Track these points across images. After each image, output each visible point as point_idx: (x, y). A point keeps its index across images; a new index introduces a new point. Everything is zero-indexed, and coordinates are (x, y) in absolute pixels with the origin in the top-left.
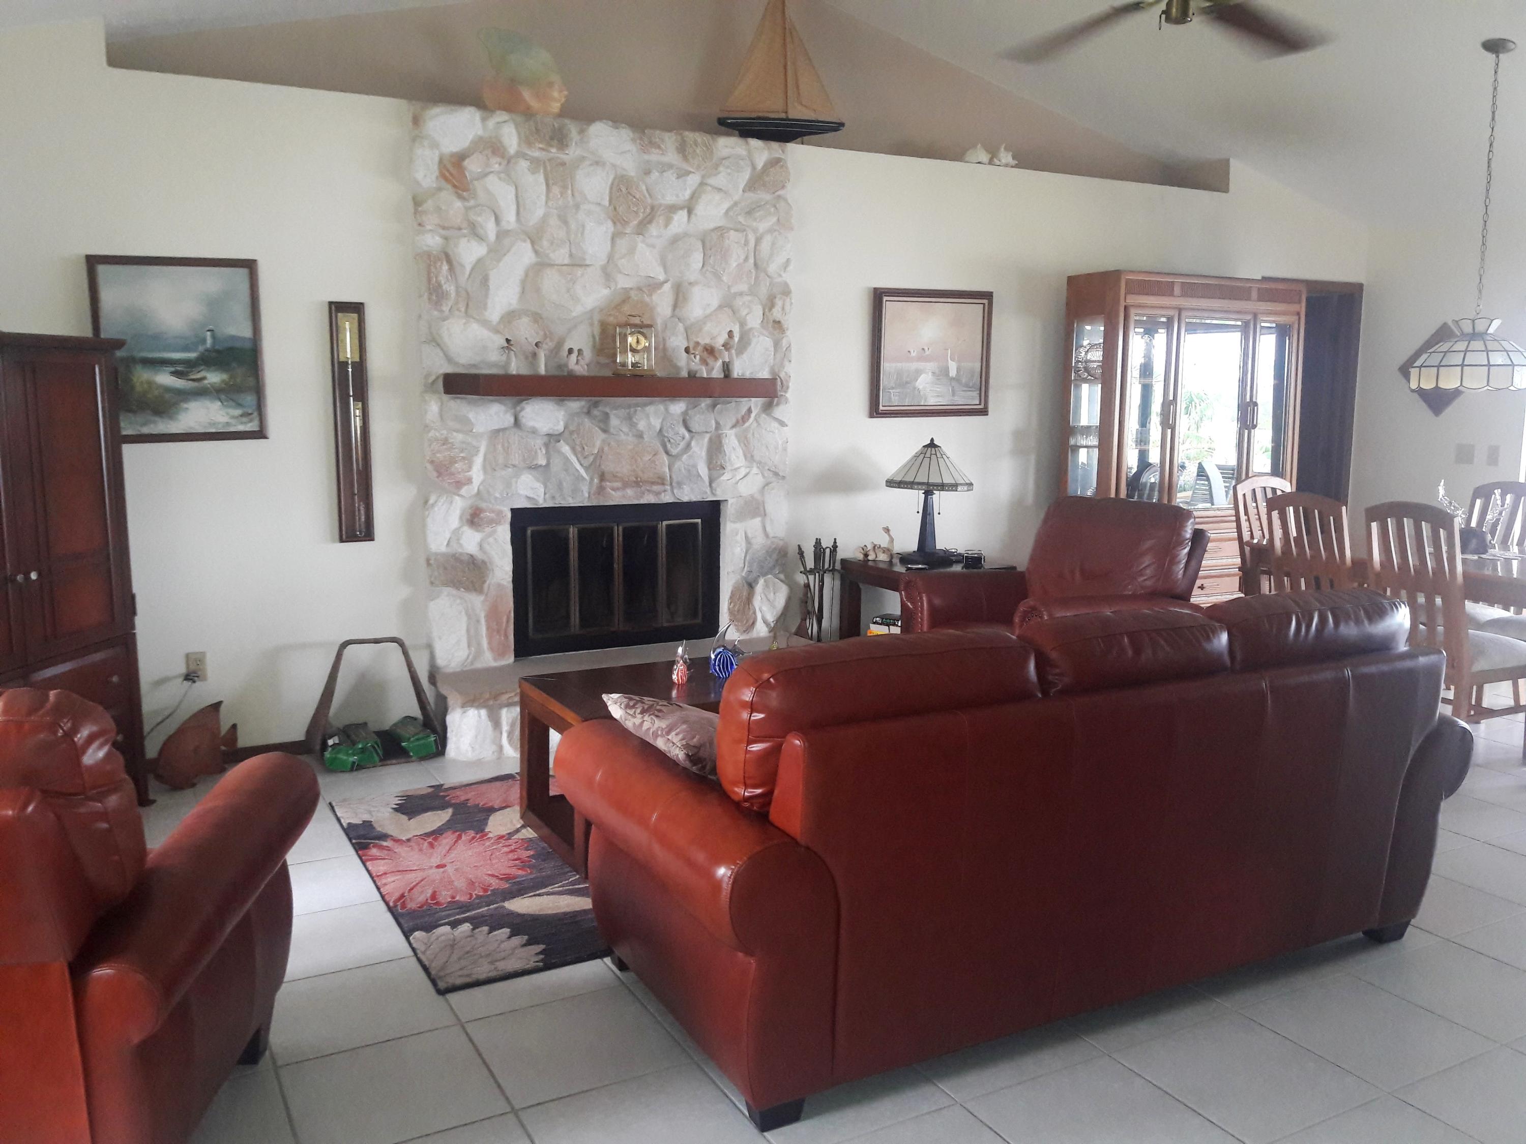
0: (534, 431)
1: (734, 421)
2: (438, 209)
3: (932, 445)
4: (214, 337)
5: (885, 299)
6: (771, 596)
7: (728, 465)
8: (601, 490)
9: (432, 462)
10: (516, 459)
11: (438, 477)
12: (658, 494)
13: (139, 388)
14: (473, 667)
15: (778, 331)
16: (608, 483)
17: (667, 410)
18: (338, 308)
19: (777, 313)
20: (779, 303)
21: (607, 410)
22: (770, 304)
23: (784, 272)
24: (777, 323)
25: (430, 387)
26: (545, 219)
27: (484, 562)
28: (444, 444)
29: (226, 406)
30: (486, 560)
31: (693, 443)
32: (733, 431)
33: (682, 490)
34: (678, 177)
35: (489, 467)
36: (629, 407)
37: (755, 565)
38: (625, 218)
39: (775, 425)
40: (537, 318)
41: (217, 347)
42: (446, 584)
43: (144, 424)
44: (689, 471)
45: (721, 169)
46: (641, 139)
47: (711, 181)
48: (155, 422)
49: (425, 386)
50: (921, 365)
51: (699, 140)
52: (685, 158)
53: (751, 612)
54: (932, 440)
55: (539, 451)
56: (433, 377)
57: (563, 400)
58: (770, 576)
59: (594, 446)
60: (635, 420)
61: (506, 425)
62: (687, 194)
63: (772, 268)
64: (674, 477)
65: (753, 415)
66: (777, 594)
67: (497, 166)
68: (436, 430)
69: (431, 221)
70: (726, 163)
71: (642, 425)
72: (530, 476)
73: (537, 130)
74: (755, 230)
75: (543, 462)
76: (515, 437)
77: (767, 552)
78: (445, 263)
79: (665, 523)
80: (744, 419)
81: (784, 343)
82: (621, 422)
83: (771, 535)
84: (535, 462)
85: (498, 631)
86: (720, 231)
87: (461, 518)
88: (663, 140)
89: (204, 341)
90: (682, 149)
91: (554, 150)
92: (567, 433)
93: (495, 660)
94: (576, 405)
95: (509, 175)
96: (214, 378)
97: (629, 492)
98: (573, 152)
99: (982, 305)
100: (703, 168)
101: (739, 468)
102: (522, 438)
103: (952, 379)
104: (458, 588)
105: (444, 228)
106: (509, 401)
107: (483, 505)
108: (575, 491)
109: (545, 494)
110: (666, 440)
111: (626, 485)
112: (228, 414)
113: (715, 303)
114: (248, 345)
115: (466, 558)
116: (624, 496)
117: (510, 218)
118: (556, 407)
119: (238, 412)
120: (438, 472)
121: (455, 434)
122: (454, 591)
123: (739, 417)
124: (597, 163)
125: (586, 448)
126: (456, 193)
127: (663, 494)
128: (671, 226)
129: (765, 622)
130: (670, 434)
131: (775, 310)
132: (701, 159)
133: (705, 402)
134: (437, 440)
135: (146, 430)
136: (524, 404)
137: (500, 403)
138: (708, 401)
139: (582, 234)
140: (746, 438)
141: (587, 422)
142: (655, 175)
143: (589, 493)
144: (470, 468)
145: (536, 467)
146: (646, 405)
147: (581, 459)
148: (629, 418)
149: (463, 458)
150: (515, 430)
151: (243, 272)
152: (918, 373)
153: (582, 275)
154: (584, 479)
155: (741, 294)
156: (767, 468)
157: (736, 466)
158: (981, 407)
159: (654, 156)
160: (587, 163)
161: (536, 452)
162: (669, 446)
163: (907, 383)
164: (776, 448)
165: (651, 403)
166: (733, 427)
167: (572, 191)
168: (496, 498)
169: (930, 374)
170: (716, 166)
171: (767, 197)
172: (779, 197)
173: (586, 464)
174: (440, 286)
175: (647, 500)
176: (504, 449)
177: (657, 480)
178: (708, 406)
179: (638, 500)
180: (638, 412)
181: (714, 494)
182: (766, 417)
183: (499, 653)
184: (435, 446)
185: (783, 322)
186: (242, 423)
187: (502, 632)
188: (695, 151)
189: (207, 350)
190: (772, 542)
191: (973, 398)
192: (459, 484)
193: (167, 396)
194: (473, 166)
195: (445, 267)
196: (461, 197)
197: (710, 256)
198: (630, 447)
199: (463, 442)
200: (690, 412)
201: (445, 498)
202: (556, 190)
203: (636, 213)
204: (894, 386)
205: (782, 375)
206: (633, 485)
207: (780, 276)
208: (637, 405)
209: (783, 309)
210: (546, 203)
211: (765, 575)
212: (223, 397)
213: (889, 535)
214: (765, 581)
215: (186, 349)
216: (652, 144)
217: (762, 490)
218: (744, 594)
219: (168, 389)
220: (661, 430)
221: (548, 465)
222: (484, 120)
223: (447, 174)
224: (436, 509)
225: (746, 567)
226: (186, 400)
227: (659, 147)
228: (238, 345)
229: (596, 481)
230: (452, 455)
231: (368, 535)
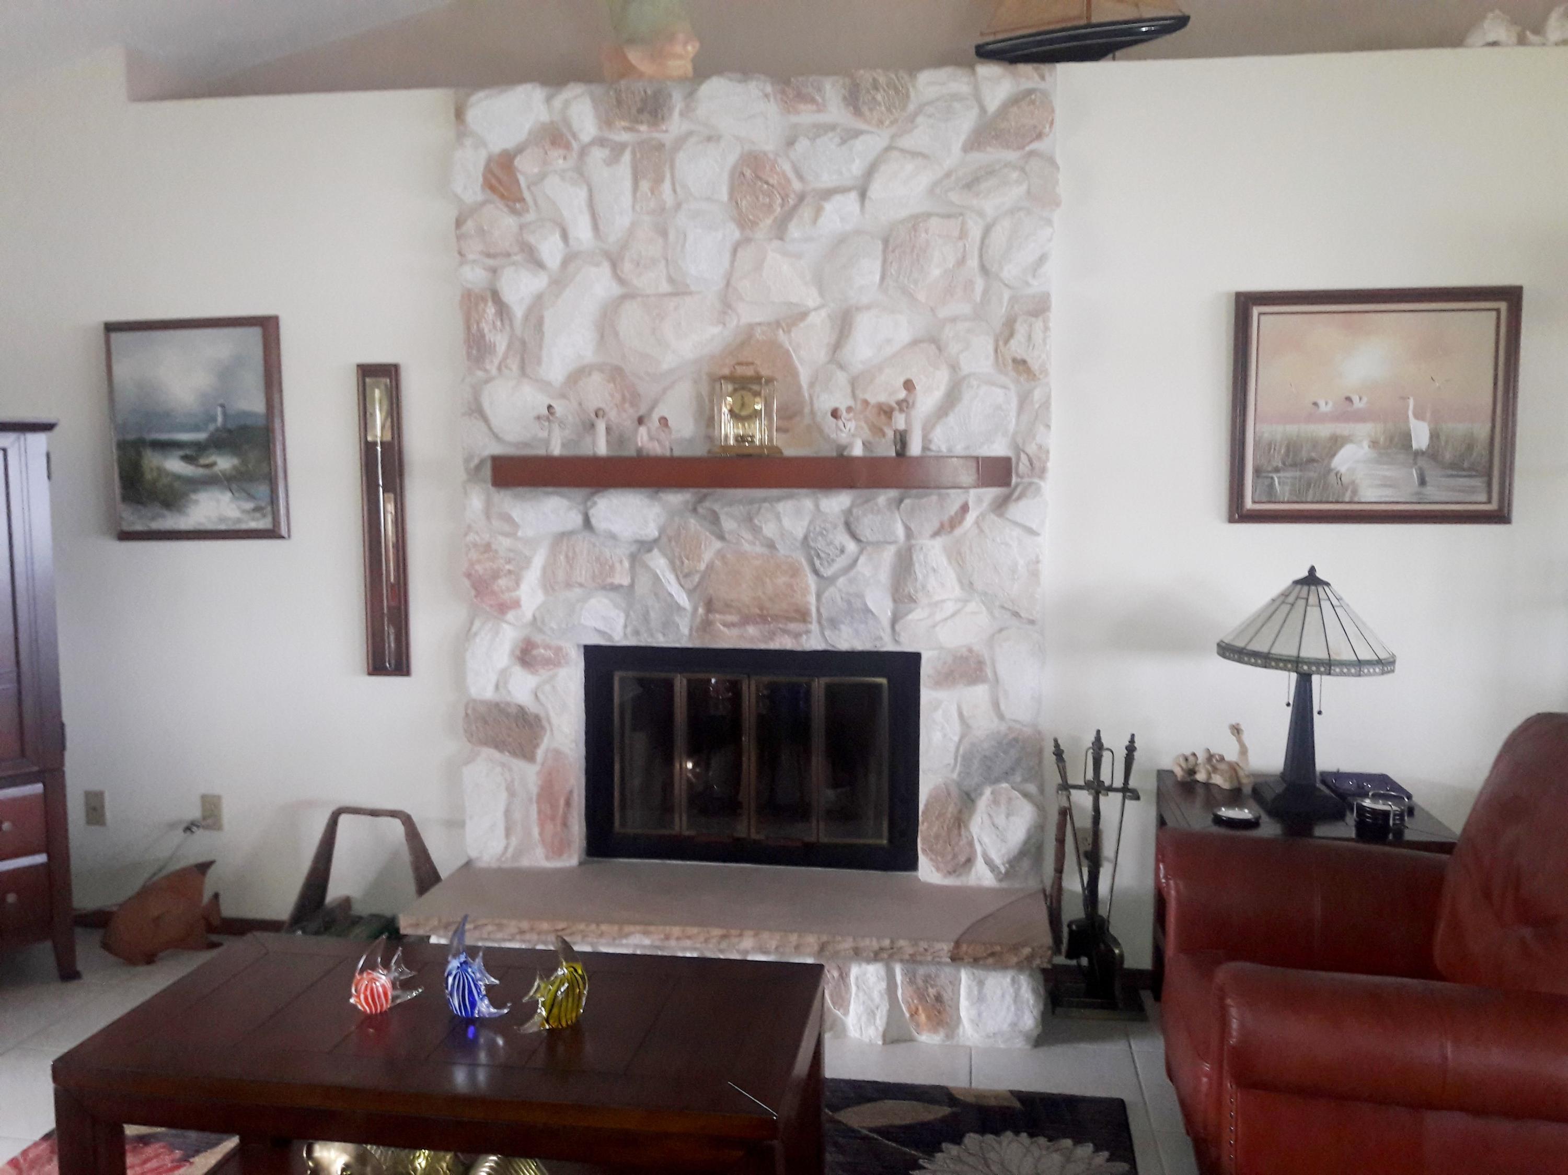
0: (613, 537)
1: (936, 525)
2: (481, 232)
3: (1311, 580)
4: (225, 414)
5: (1256, 311)
6: (1001, 820)
7: (920, 595)
8: (706, 625)
9: (469, 576)
10: (582, 573)
11: (476, 597)
12: (797, 636)
13: (148, 476)
14: (516, 865)
15: (1025, 376)
16: (717, 616)
17: (817, 506)
18: (367, 372)
19: (1017, 347)
20: (1021, 329)
21: (716, 507)
22: (1008, 331)
23: (1034, 276)
24: (1021, 364)
25: (474, 473)
26: (631, 231)
27: (537, 718)
28: (485, 552)
29: (238, 499)
30: (542, 714)
31: (862, 560)
32: (938, 543)
33: (837, 632)
34: (843, 141)
35: (549, 584)
36: (752, 502)
37: (976, 763)
38: (751, 217)
39: (1017, 532)
40: (616, 374)
41: (229, 426)
42: (485, 743)
43: (153, 519)
44: (849, 603)
45: (920, 119)
46: (783, 92)
47: (906, 142)
48: (163, 516)
49: (467, 470)
50: (1343, 429)
51: (882, 80)
52: (857, 112)
53: (963, 842)
54: (1312, 570)
55: (617, 565)
56: (476, 461)
57: (657, 493)
58: (1005, 785)
59: (700, 559)
60: (756, 521)
61: (569, 526)
62: (857, 168)
63: (1010, 272)
64: (822, 610)
65: (970, 518)
66: (1012, 819)
67: (561, 161)
68: (477, 533)
69: (474, 248)
70: (930, 110)
71: (769, 529)
72: (606, 601)
73: (619, 102)
74: (981, 214)
75: (626, 581)
76: (583, 544)
77: (1000, 743)
78: (490, 303)
79: (824, 681)
80: (954, 522)
81: (1037, 394)
82: (739, 526)
83: (1008, 716)
84: (609, 580)
85: (553, 818)
86: (916, 222)
87: (512, 652)
88: (819, 89)
89: (213, 419)
90: (853, 100)
91: (643, 128)
92: (664, 540)
93: (547, 858)
94: (676, 498)
95: (581, 174)
96: (224, 463)
97: (751, 630)
98: (675, 125)
99: (1494, 314)
100: (887, 123)
101: (943, 601)
102: (594, 545)
103: (1418, 454)
104: (501, 751)
105: (489, 256)
106: (579, 494)
107: (538, 638)
108: (667, 625)
109: (625, 626)
110: (813, 552)
111: (746, 620)
112: (239, 508)
113: (904, 336)
114: (261, 422)
115: (513, 710)
116: (741, 637)
117: (582, 232)
118: (646, 501)
119: (249, 505)
120: (476, 589)
121: (500, 538)
122: (496, 754)
123: (946, 518)
124: (709, 139)
125: (686, 561)
126: (508, 206)
127: (804, 637)
128: (822, 221)
129: (989, 863)
130: (820, 544)
131: (1013, 343)
132: (883, 108)
133: (884, 497)
134: (475, 545)
135: (156, 525)
136: (596, 498)
137: (562, 495)
138: (893, 493)
139: (683, 246)
140: (959, 553)
141: (693, 522)
142: (803, 145)
143: (691, 630)
144: (518, 584)
145: (615, 588)
146: (779, 499)
147: (681, 576)
148: (749, 519)
149: (510, 572)
150: (586, 534)
151: (255, 333)
152: (1336, 443)
153: (676, 308)
154: (680, 608)
155: (954, 320)
156: (997, 603)
157: (936, 598)
158: (1493, 506)
159: (806, 116)
160: (693, 140)
161: (612, 567)
162: (817, 562)
163: (1312, 460)
164: (1014, 570)
165: (790, 497)
166: (936, 534)
167: (673, 184)
168: (552, 629)
169: (1365, 444)
170: (912, 119)
171: (1012, 156)
172: (1032, 153)
173: (689, 585)
174: (483, 336)
175: (781, 644)
176: (568, 562)
177: (794, 615)
178: (890, 502)
179: (766, 642)
180: (763, 511)
181: (897, 642)
182: (996, 518)
183: (558, 848)
184: (474, 555)
185: (1029, 360)
186: (253, 519)
187: (559, 821)
188: (874, 98)
189: (217, 430)
190: (1010, 728)
191: (1473, 490)
192: (503, 608)
193: (177, 484)
194: (526, 166)
195: (491, 310)
196: (514, 211)
197: (891, 263)
198: (757, 563)
199: (510, 550)
200: (855, 511)
201: (490, 625)
202: (645, 186)
203: (770, 207)
204: (1280, 465)
205: (1032, 449)
206: (758, 620)
207: (1027, 284)
208: (765, 500)
209: (1030, 338)
210: (633, 207)
211: (997, 781)
212: (234, 486)
213: (1240, 741)
214: (992, 793)
215: (196, 428)
216: (801, 97)
217: (991, 641)
218: (950, 809)
219: (178, 477)
220: (806, 538)
221: (632, 586)
222: (549, 99)
223: (494, 181)
224: (478, 640)
225: (958, 765)
226: (195, 491)
227: (813, 101)
228: (249, 422)
229: (701, 611)
230: (495, 566)
231: (401, 667)
